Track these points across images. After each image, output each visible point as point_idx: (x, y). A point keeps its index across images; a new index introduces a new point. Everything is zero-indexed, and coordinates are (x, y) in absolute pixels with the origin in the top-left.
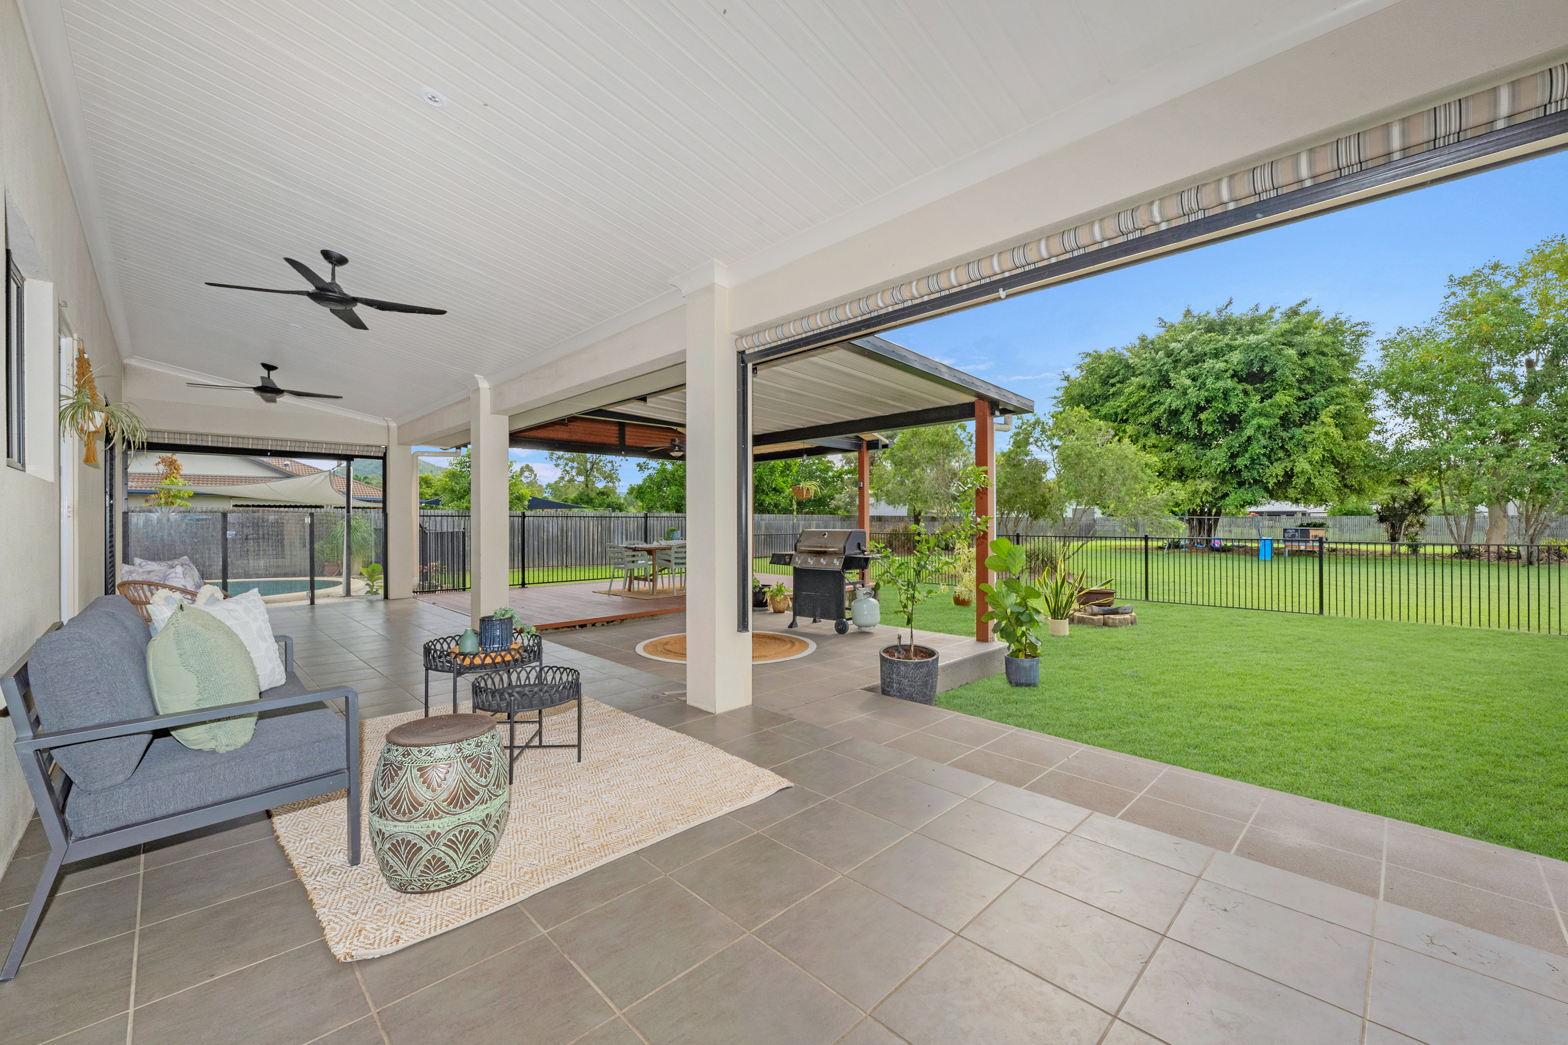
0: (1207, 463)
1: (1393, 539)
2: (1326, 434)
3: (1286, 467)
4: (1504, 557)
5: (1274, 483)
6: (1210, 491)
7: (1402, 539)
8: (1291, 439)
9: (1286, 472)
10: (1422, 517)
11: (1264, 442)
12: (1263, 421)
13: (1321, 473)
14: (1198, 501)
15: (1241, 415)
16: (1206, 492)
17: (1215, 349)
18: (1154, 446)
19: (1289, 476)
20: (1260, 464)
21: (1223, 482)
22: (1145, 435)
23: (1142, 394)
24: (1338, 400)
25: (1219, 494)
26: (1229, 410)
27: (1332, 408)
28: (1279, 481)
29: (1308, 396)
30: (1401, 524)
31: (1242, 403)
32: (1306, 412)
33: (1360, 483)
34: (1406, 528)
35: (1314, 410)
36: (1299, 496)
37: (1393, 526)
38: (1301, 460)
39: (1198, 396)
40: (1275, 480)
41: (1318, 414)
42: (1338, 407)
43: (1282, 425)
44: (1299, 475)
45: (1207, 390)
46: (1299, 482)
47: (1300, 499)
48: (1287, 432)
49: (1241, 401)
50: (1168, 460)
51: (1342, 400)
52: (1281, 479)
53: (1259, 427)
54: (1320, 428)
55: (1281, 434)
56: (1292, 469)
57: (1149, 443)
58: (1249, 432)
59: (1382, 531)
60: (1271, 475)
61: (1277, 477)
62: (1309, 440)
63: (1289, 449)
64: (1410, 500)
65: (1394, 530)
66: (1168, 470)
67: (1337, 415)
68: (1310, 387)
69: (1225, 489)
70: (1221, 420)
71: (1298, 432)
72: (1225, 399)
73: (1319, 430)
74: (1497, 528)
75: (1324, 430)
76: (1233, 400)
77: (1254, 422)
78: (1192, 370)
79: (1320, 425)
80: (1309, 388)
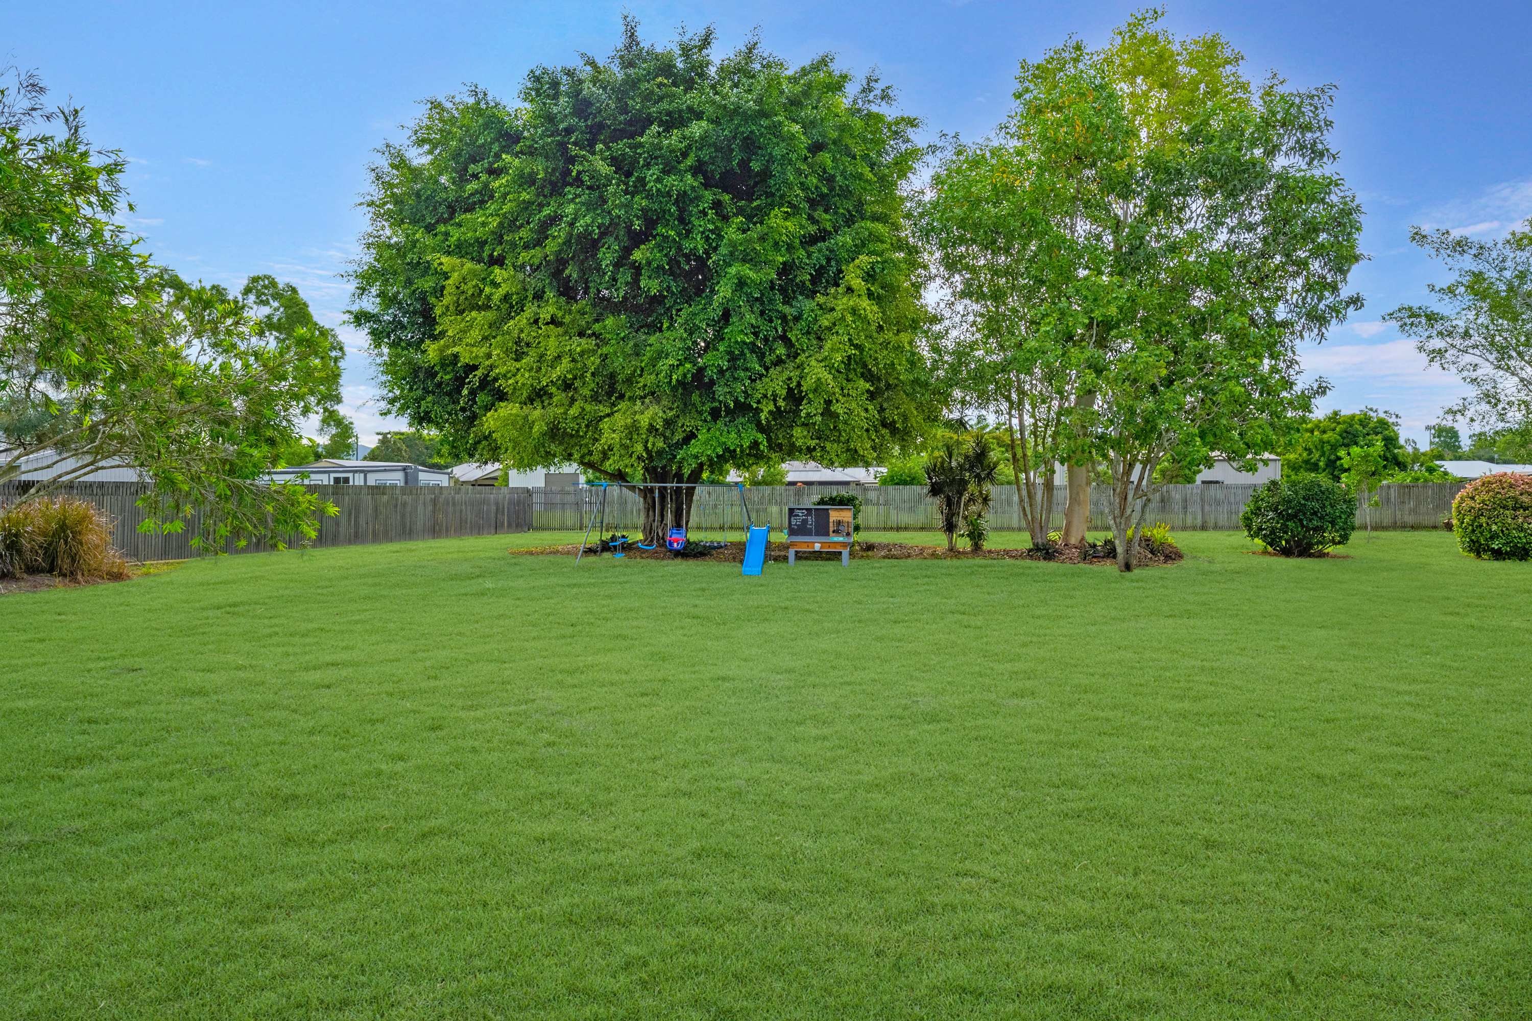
0: (653, 362)
1: (950, 527)
2: (854, 311)
3: (790, 379)
4: (1090, 553)
5: (770, 412)
6: (659, 425)
7: (962, 527)
8: (797, 319)
9: (790, 390)
10: (987, 487)
11: (751, 318)
12: (748, 271)
13: (846, 391)
14: (639, 448)
15: (709, 258)
16: (652, 429)
17: (669, 114)
18: (553, 321)
19: (795, 397)
20: (747, 369)
21: (686, 407)
22: (539, 296)
23: (525, 196)
24: (871, 247)
25: (679, 436)
26: (688, 245)
27: (864, 260)
28: (778, 408)
29: (823, 236)
30: (960, 498)
31: (711, 231)
32: (822, 267)
33: (905, 418)
34: (966, 505)
35: (833, 263)
36: (813, 443)
37: (949, 503)
38: (813, 363)
39: (627, 206)
40: (771, 407)
41: (841, 271)
42: (873, 259)
43: (783, 290)
44: (811, 396)
45: (649, 196)
46: (811, 409)
47: (814, 449)
48: (792, 306)
49: (711, 227)
50: (582, 354)
51: (880, 247)
52: (781, 403)
53: (741, 283)
54: (845, 300)
55: (780, 307)
56: (799, 385)
57: (546, 313)
58: (724, 291)
59: (933, 508)
60: (765, 396)
61: (775, 400)
62: (826, 323)
63: (793, 339)
64: (971, 453)
65: (950, 509)
66: (582, 377)
67: (870, 276)
68: (828, 217)
69: (688, 422)
70: (674, 269)
71: (808, 305)
72: (681, 220)
73: (843, 303)
74: (1079, 504)
75: (851, 303)
76: (696, 223)
77: (732, 270)
78: (621, 147)
79: (844, 294)
80: (826, 219)
